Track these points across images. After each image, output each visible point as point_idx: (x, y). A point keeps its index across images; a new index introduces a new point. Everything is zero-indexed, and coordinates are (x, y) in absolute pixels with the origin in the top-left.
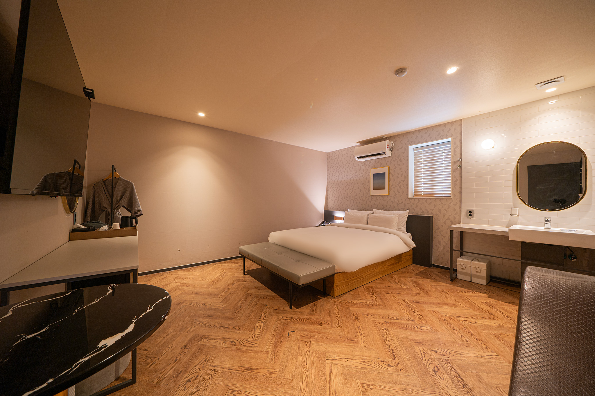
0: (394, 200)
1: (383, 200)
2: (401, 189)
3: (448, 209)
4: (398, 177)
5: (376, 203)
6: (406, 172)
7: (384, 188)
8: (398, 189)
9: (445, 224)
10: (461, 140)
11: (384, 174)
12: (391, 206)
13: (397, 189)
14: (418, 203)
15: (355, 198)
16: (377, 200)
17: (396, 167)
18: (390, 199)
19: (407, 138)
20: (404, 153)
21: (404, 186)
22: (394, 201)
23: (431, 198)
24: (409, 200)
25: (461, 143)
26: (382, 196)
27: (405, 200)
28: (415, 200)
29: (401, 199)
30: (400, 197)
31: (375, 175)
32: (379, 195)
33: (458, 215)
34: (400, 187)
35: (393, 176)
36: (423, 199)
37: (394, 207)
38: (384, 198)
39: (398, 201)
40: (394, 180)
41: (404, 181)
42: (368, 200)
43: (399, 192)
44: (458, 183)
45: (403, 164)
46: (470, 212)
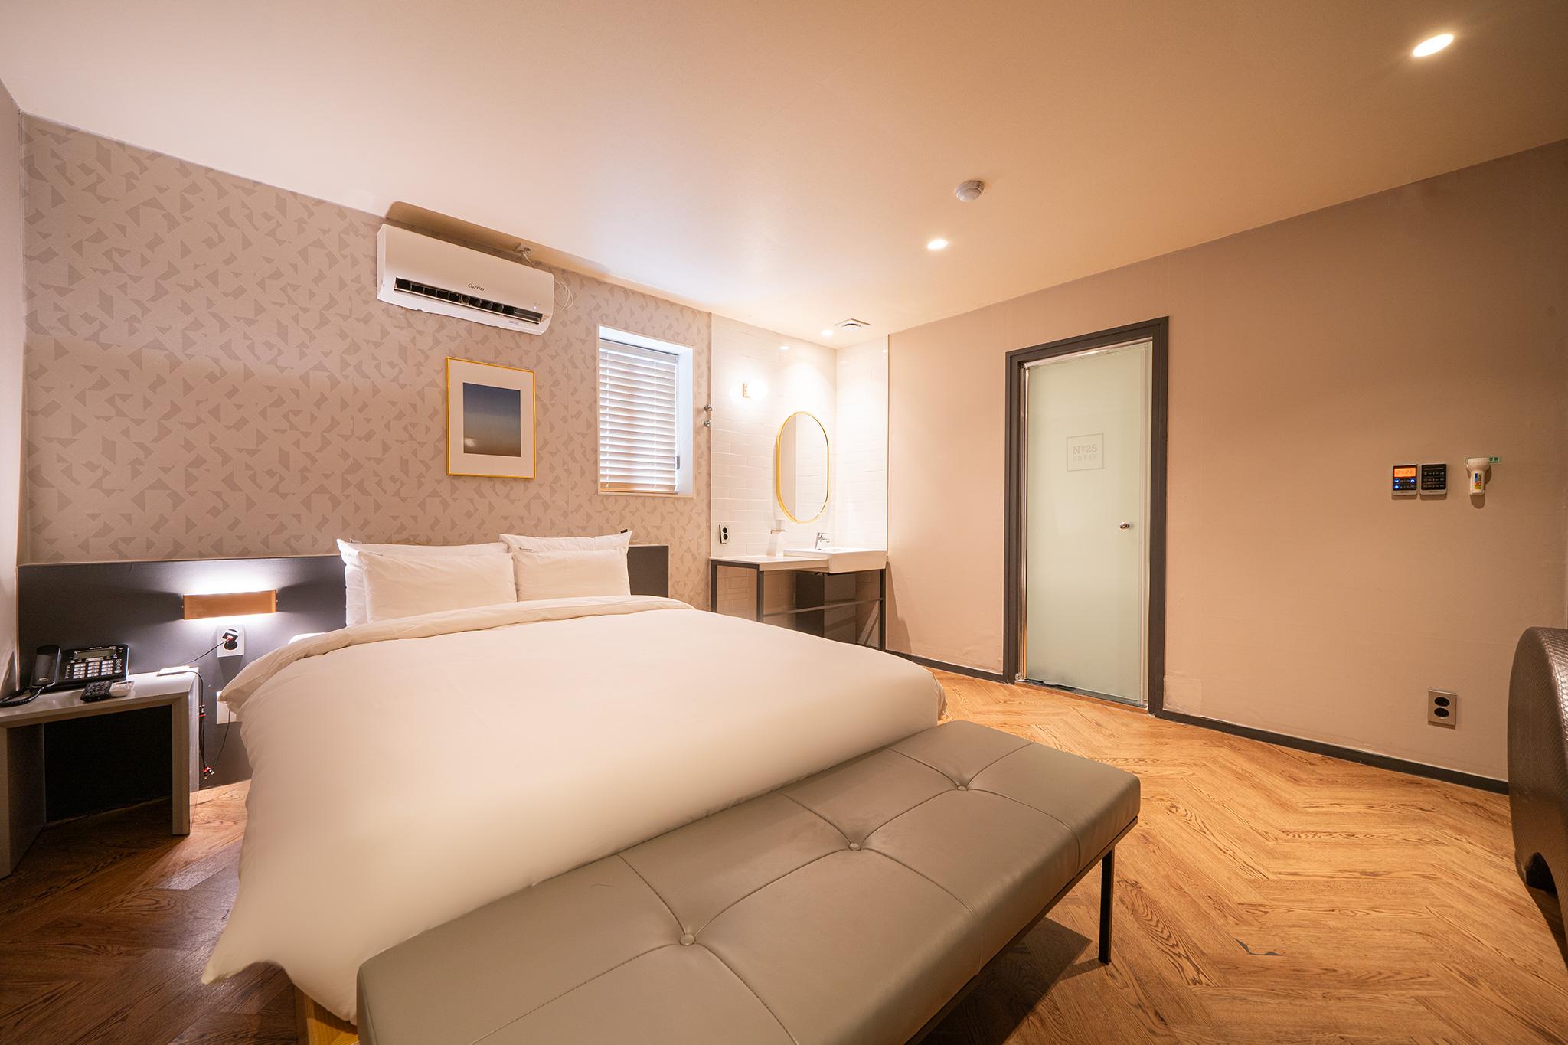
0: (553, 499)
1: (507, 496)
2: (575, 460)
3: (687, 525)
4: (564, 420)
5: (476, 509)
6: (590, 407)
7: (516, 452)
8: (564, 463)
9: (683, 562)
10: (709, 362)
11: (513, 396)
12: (539, 520)
13: (563, 460)
14: (624, 508)
15: (346, 484)
16: (483, 496)
17: (556, 383)
18: (537, 496)
19: (594, 297)
20: (583, 342)
21: (584, 453)
22: (554, 502)
23: (655, 497)
24: (602, 502)
25: (709, 369)
26: (504, 480)
27: (590, 500)
28: (616, 501)
29: (577, 496)
30: (572, 489)
31: (474, 393)
32: (490, 477)
33: (704, 537)
34: (571, 455)
35: (546, 410)
36: (637, 497)
37: (553, 524)
38: (512, 488)
39: (567, 502)
40: (552, 428)
41: (584, 435)
42: (434, 494)
43: (569, 472)
44: (704, 463)
45: (583, 379)
46: (725, 530)
